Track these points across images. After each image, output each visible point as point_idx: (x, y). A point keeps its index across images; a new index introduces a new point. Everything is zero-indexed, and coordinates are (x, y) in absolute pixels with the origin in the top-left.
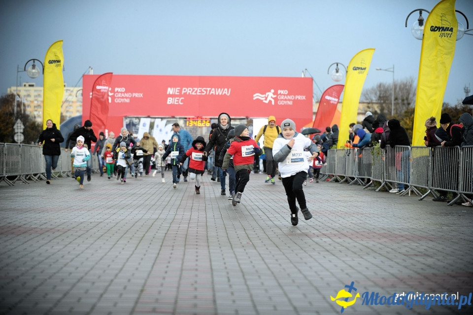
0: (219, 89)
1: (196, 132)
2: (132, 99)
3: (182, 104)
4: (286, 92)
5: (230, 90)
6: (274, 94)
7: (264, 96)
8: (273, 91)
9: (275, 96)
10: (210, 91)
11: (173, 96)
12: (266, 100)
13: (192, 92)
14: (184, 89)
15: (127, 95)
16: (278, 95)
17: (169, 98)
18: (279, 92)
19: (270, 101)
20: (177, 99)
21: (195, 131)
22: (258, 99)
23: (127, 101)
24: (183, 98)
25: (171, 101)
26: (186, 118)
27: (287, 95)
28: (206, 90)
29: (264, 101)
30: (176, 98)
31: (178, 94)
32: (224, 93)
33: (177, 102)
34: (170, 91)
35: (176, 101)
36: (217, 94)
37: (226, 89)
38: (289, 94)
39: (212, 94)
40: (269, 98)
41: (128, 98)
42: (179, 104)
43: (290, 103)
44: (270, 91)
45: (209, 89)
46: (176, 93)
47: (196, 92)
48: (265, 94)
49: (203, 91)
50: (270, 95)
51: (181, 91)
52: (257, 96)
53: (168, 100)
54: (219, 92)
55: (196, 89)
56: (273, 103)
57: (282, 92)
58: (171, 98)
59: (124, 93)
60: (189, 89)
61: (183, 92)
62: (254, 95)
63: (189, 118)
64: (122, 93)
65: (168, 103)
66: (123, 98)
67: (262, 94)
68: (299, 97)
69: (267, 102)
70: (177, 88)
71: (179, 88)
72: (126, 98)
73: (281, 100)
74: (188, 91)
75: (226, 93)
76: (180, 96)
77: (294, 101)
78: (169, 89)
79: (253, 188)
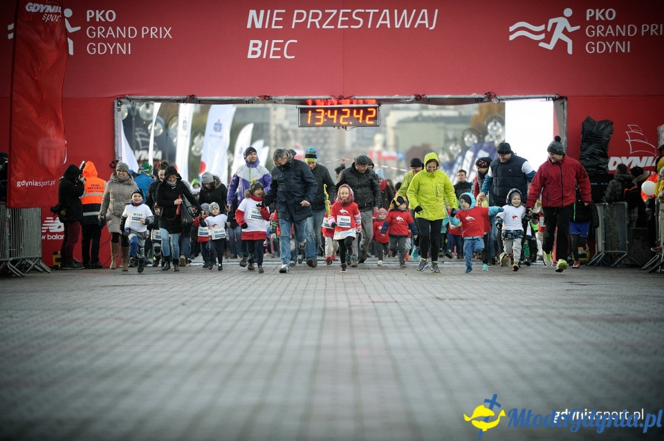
0: (405, 12)
1: (325, 142)
2: (137, 43)
3: (291, 57)
4: (611, 13)
5: (436, 13)
7: (541, 28)
8: (568, 12)
9: (577, 28)
10: (376, 17)
11: (265, 34)
12: (547, 40)
13: (321, 23)
14: (297, 11)
15: (122, 32)
16: (584, 24)
17: (252, 42)
18: (589, 14)
19: (561, 44)
20: (276, 45)
21: (322, 141)
22: (522, 40)
23: (125, 49)
24: (294, 41)
25: (258, 49)
26: (304, 102)
27: (613, 23)
28: (365, 16)
29: (542, 45)
30: (274, 41)
31: (280, 27)
32: (419, 22)
33: (275, 53)
34: (255, 19)
35: (273, 48)
36: (397, 26)
37: (424, 11)
38: (620, 20)
39: (384, 27)
40: (558, 35)
41: (127, 40)
42: (283, 59)
43: (623, 48)
44: (560, 13)
45: (372, 11)
46: (274, 26)
47: (334, 21)
48: (546, 22)
49: (355, 17)
50: (561, 25)
51: (287, 19)
52: (520, 30)
53: (251, 49)
54: (404, 20)
55: (334, 12)
57: (599, 14)
58: (260, 43)
59: (114, 25)
60: (312, 11)
61: (295, 21)
62: (511, 28)
63: (314, 103)
64: (106, 24)
65: (250, 56)
66: (111, 40)
67: (537, 23)
68: (653, 29)
69: (550, 46)
70: (276, 11)
71: (282, 11)
72: (121, 40)
73: (596, 39)
74: (309, 17)
75: (426, 23)
76: (286, 33)
77: (638, 41)
78: (252, 13)
79: (526, 311)
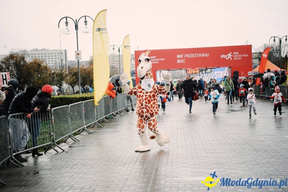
0: (203, 54)
2: (159, 61)
3: (185, 62)
4: (238, 53)
5: (209, 54)
6: (231, 54)
7: (226, 56)
8: (231, 53)
9: (232, 56)
10: (199, 55)
11: (180, 59)
12: (227, 58)
13: (189, 56)
14: (185, 55)
15: (157, 60)
16: (233, 55)
17: (178, 60)
18: (234, 53)
19: (230, 58)
22: (223, 58)
23: (157, 62)
24: (185, 60)
25: (179, 61)
26: (186, 70)
27: (238, 55)
28: (197, 55)
29: (227, 59)
30: (182, 60)
31: (183, 57)
32: (206, 55)
34: (178, 56)
35: (182, 61)
36: (202, 56)
37: (207, 54)
38: (239, 54)
39: (200, 57)
40: (229, 57)
41: (158, 61)
42: (183, 63)
43: (240, 59)
44: (229, 53)
45: (198, 54)
46: (182, 57)
47: (192, 56)
48: (227, 55)
49: (195, 55)
50: (230, 55)
51: (184, 56)
52: (223, 56)
53: (178, 61)
54: (203, 55)
55: (191, 54)
56: (231, 59)
57: (236, 53)
58: (179, 60)
59: (155, 59)
60: (188, 55)
61: (185, 56)
62: (221, 56)
63: (188, 69)
64: (154, 59)
65: (178, 62)
66: (155, 61)
67: (225, 55)
68: (245, 55)
69: (228, 59)
70: (182, 55)
71: (183, 55)
72: (157, 61)
73: (235, 57)
74: (187, 56)
75: (207, 56)
76: (184, 58)
77: (242, 58)
78: (178, 55)
